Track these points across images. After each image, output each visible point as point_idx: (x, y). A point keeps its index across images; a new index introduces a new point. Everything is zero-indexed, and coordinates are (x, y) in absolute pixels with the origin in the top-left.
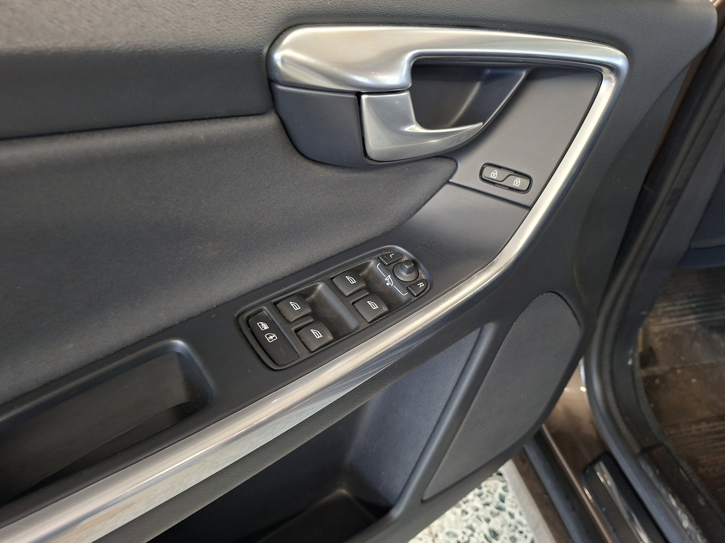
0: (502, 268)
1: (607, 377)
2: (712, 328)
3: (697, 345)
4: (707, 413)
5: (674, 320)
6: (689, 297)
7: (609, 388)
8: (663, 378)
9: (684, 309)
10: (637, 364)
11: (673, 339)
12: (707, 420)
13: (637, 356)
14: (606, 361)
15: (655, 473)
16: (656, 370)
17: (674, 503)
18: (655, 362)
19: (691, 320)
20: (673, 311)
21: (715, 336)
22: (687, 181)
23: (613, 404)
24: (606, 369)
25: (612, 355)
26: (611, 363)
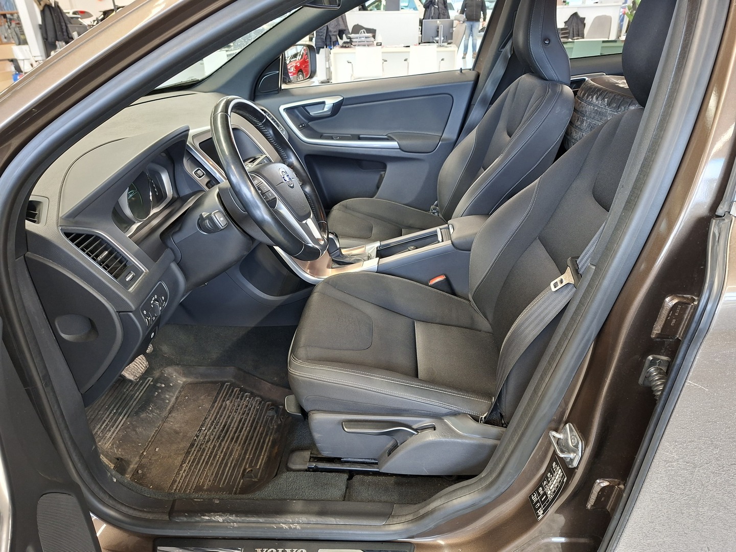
0: (9, 515)
1: (111, 502)
2: (137, 413)
3: (139, 430)
4: (180, 458)
5: (112, 430)
6: (107, 409)
7: (119, 506)
8: (141, 466)
9: (112, 419)
10: (120, 476)
11: (123, 440)
12: (183, 462)
13: (114, 473)
14: (102, 495)
15: (186, 516)
16: (133, 466)
17: (207, 518)
18: (128, 463)
19: (122, 420)
20: (107, 425)
21: (143, 415)
22: (45, 367)
23: (131, 512)
24: (106, 499)
25: (101, 488)
26: (105, 492)
